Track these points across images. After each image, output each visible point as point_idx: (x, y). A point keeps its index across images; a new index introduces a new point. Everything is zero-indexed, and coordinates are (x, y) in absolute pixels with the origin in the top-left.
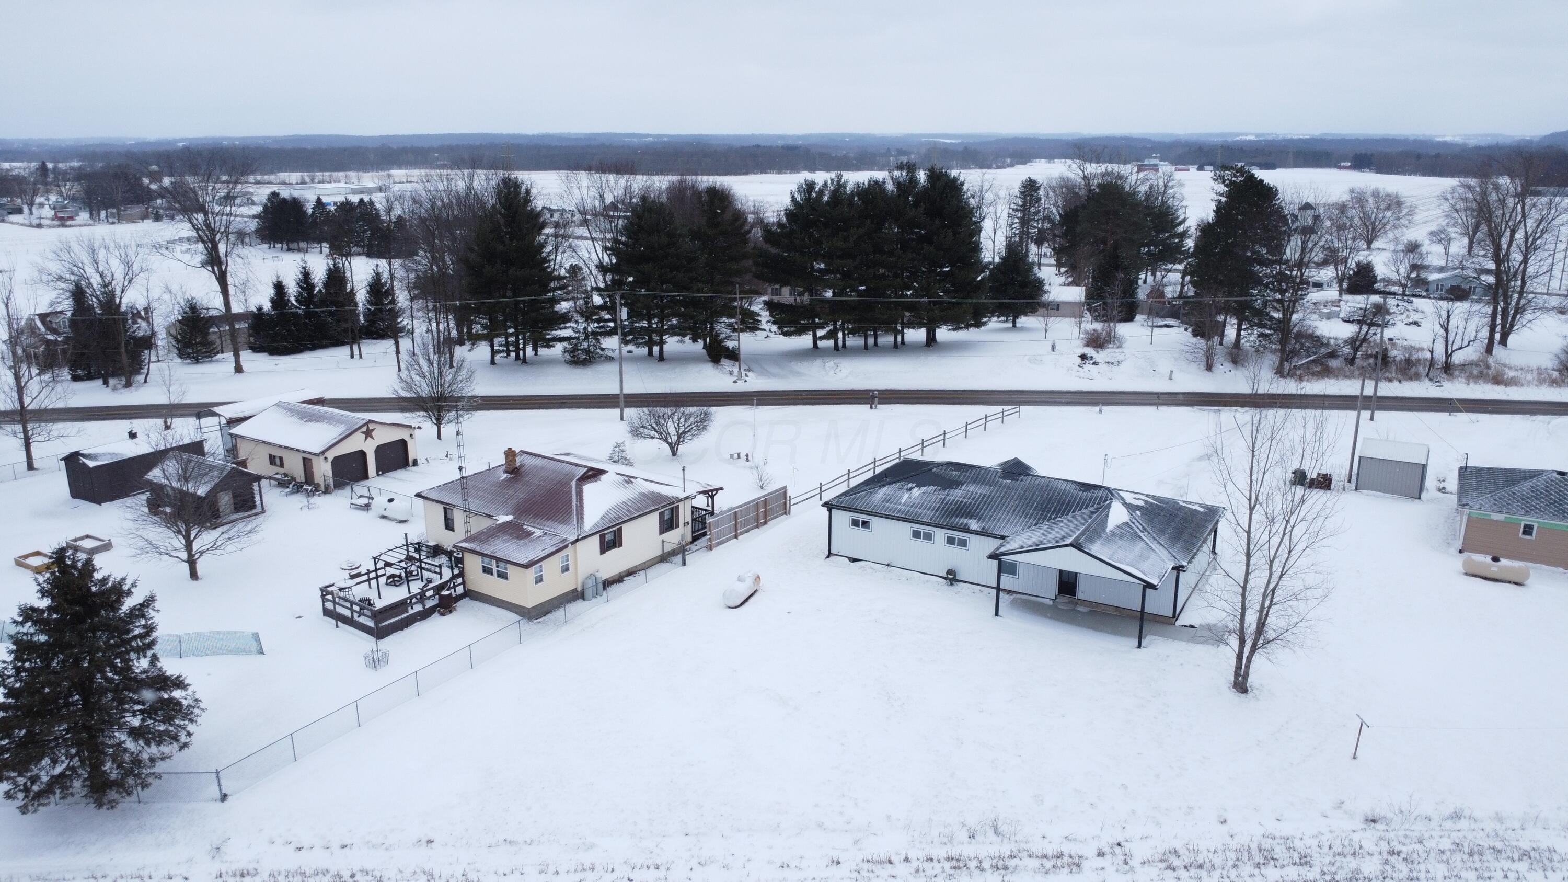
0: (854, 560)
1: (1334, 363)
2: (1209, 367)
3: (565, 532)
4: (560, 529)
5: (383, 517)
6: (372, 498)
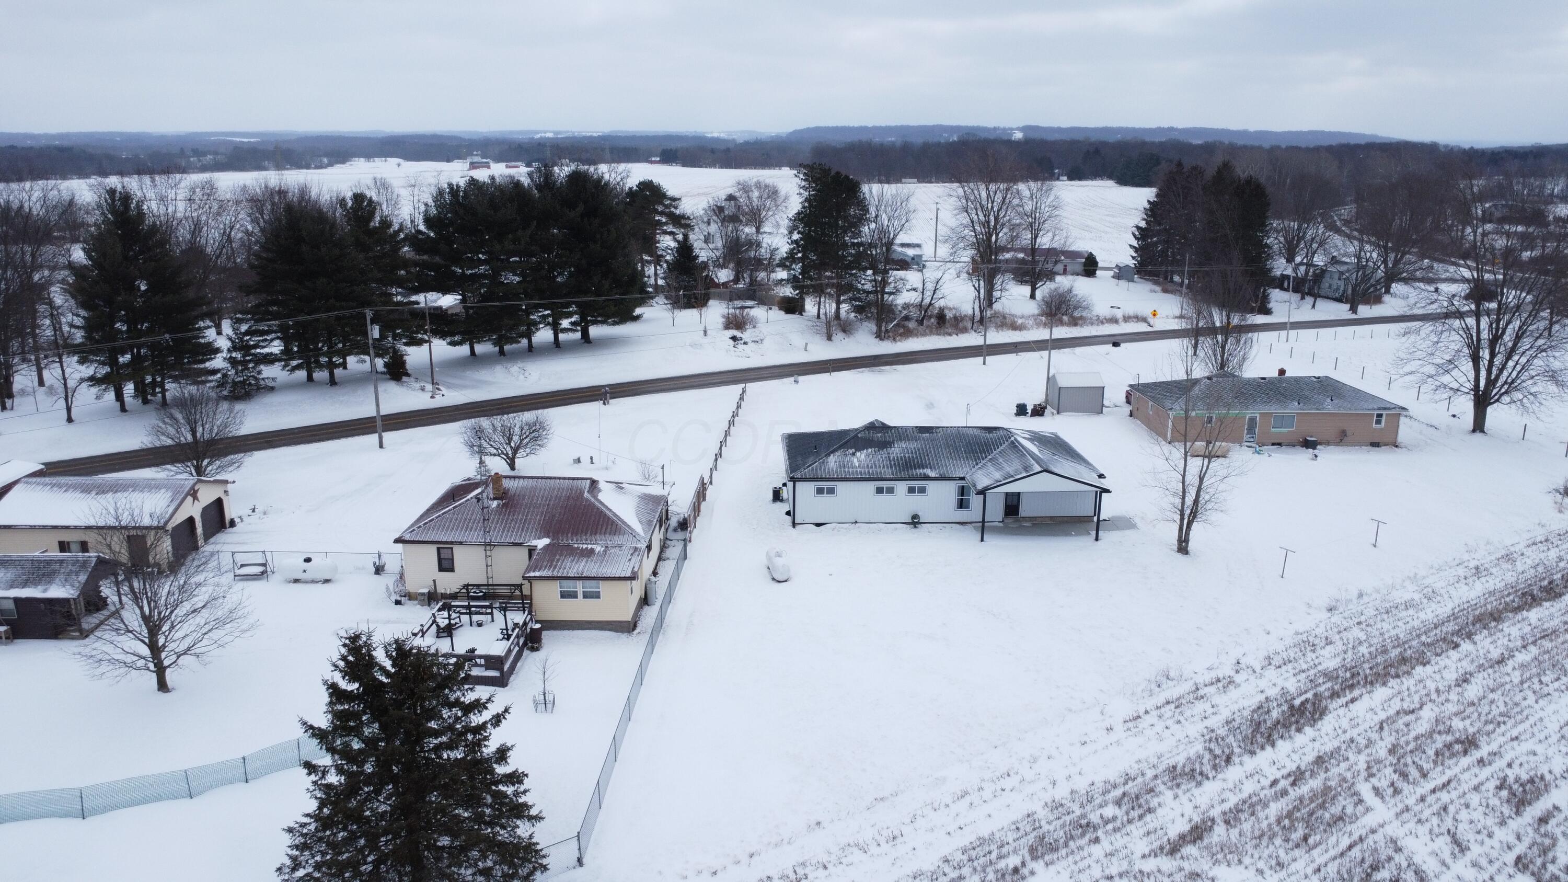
2: (829, 338)
3: (627, 542)
4: (618, 540)
5: (296, 581)
6: (264, 565)
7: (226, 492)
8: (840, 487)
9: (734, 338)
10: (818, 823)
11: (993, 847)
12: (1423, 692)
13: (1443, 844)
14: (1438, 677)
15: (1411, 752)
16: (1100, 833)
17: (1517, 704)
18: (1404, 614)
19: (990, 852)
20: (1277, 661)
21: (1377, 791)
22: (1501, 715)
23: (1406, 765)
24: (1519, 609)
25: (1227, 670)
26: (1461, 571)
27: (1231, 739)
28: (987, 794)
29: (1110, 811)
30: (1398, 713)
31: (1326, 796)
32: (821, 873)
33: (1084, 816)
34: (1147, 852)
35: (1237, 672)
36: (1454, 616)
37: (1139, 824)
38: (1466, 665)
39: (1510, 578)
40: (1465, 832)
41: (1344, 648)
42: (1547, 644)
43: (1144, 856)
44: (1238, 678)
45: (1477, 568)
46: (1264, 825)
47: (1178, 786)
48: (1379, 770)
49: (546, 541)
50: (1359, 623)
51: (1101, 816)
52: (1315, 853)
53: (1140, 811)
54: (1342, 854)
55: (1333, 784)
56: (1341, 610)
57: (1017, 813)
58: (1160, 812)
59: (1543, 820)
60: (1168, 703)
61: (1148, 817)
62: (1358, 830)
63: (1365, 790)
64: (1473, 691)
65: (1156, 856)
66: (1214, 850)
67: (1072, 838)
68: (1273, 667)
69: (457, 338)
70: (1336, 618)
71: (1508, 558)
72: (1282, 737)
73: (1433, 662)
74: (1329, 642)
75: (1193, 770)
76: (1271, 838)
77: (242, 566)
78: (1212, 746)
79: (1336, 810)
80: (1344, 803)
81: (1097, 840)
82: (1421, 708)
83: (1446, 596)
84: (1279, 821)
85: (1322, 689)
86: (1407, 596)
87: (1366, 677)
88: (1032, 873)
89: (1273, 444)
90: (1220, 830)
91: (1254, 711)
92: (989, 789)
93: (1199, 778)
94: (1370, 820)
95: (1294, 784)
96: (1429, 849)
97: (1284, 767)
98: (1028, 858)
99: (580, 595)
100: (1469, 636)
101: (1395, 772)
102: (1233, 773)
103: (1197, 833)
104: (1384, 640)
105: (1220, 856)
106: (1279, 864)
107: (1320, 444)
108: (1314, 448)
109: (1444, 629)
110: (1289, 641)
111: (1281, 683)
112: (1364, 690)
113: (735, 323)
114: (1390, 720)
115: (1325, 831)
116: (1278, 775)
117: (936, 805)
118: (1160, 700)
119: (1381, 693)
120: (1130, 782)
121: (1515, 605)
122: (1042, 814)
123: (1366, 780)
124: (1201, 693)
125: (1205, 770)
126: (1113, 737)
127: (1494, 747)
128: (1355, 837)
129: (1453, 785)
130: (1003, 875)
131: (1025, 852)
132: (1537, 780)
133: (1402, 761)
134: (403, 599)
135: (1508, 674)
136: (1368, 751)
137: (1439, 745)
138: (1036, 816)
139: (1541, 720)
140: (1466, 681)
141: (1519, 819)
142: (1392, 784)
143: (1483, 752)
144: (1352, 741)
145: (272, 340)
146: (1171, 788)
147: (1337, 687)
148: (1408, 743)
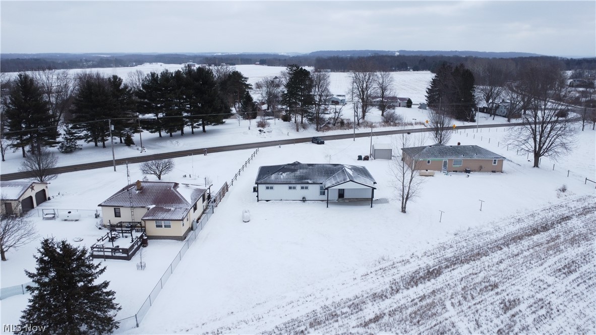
0: (267, 201)
1: (330, 126)
2: (298, 130)
3: (183, 206)
4: (181, 206)
5: (66, 220)
6: (54, 214)
7: (46, 187)
8: (275, 186)
9: (260, 131)
10: (232, 313)
11: (296, 323)
12: (483, 266)
13: (472, 325)
14: (490, 261)
15: (471, 289)
16: (339, 318)
17: (518, 271)
18: (485, 236)
19: (295, 325)
20: (429, 254)
21: (453, 304)
22: (511, 275)
23: (467, 294)
24: (531, 235)
25: (408, 257)
26: (512, 220)
27: (401, 284)
28: (300, 303)
29: (344, 310)
30: (470, 274)
31: (433, 305)
32: (228, 331)
33: (335, 311)
34: (355, 326)
35: (412, 258)
36: (504, 237)
37: (355, 315)
38: (503, 257)
39: (531, 223)
40: (482, 320)
41: (456, 249)
42: (537, 248)
43: (353, 327)
44: (411, 260)
45: (519, 219)
46: (404, 317)
47: (375, 301)
48: (456, 296)
49: (154, 206)
50: (466, 240)
51: (341, 312)
52: (421, 327)
53: (357, 310)
54: (431, 328)
55: (436, 301)
56: (460, 235)
57: (309, 310)
58: (365, 310)
59: (513, 316)
60: (381, 269)
61: (360, 312)
62: (440, 319)
63: (448, 304)
64: (502, 266)
65: (358, 327)
66: (382, 325)
67: (328, 319)
68: (426, 256)
69: (153, 130)
70: (457, 238)
71: (532, 215)
72: (421, 283)
73: (490, 255)
74: (451, 247)
75: (382, 295)
76: (405, 321)
77: (46, 214)
78: (393, 286)
79: (434, 311)
80: (439, 309)
81: (337, 321)
82: (480, 273)
83: (503, 230)
84: (410, 315)
85: (443, 265)
86: (488, 230)
87: (461, 260)
88: (308, 333)
89: (454, 171)
90: (386, 318)
91: (414, 273)
92: (301, 300)
93: (384, 298)
94: (446, 315)
95: (420, 301)
96: (466, 326)
97: (419, 294)
98: (308, 327)
99: (163, 226)
100: (508, 245)
101: (462, 297)
102: (398, 296)
103: (377, 319)
104: (474, 246)
105: (383, 328)
106: (405, 331)
107: (472, 171)
108: (469, 173)
109: (499, 242)
110: (436, 246)
111: (428, 262)
112: (459, 265)
113: (262, 125)
114: (467, 277)
115: (427, 319)
116: (415, 297)
117: (279, 307)
118: (378, 268)
119: (466, 266)
120: (357, 299)
121: (529, 233)
122: (319, 310)
123: (450, 300)
124: (395, 265)
125: (387, 295)
126: (356, 281)
127: (504, 288)
128: (438, 322)
129: (483, 302)
130: (297, 334)
131: (308, 325)
132: (516, 300)
133: (466, 293)
134: (102, 227)
135: (519, 260)
136: (454, 289)
137: (483, 287)
138: (316, 312)
139: (526, 277)
140: (501, 262)
141: (505, 315)
142: (459, 302)
143: (499, 290)
144: (449, 285)
145: (82, 131)
146: (372, 301)
147: (449, 264)
148: (470, 286)
